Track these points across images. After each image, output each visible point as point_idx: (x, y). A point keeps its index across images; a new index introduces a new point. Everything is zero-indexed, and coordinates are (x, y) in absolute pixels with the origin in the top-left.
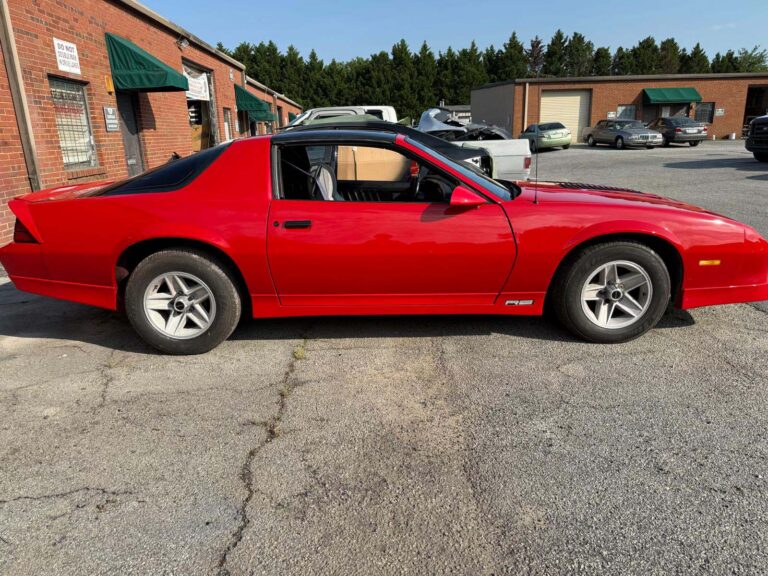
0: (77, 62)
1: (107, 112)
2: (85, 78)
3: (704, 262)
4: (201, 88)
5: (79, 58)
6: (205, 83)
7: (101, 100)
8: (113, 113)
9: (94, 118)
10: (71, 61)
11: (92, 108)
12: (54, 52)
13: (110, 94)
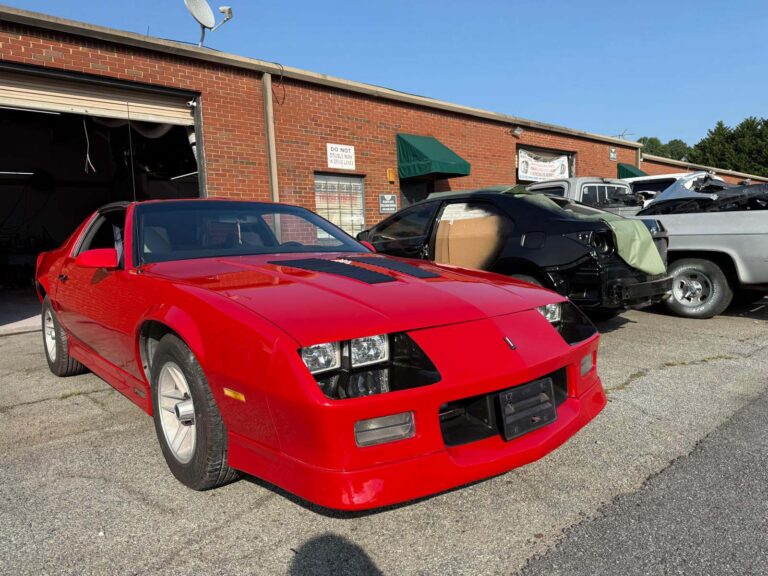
0: (353, 160)
1: (383, 198)
2: (360, 172)
3: (228, 392)
4: (554, 171)
5: (356, 157)
6: (563, 165)
7: (378, 189)
8: (392, 199)
9: (366, 203)
10: (345, 160)
11: (366, 195)
12: (326, 154)
13: (392, 183)
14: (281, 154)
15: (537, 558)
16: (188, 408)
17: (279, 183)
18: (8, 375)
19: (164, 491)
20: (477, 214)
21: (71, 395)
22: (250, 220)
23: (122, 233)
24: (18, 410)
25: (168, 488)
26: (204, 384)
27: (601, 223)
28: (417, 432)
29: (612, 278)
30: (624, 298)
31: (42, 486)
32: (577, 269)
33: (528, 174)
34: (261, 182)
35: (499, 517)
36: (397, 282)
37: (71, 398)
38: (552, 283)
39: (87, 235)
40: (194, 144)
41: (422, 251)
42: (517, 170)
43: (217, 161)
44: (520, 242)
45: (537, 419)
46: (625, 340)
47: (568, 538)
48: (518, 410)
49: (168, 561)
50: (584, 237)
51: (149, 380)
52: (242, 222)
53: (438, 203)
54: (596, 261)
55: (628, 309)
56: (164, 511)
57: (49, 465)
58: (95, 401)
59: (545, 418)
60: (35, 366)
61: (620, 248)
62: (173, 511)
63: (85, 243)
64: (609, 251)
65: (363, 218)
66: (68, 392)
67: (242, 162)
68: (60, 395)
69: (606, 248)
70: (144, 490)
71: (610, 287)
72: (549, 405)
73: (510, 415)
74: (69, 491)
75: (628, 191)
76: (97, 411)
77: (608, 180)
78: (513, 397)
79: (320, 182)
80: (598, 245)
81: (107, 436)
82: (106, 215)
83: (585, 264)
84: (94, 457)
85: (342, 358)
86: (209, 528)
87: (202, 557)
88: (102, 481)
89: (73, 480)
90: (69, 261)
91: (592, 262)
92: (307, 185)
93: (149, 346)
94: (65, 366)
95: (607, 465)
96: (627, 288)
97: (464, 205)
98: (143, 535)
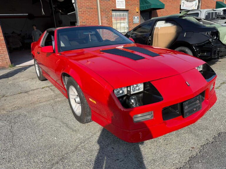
1: (135, 18)
2: (127, 9)
3: (90, 100)
4: (193, 5)
5: (126, 4)
6: (196, 3)
7: (133, 15)
8: (138, 18)
9: (129, 20)
10: (122, 5)
11: (129, 17)
12: (116, 3)
13: (137, 12)
14: (101, 4)
15: (193, 157)
16: (78, 100)
17: (101, 15)
18: (27, 80)
19: (73, 123)
20: (169, 25)
21: (45, 87)
22: (93, 33)
23: (54, 38)
24: (31, 92)
25: (74, 122)
26: (83, 94)
27: (214, 28)
28: (154, 117)
29: (216, 48)
30: (220, 55)
31: (39, 120)
32: (204, 45)
33: (184, 7)
34: (95, 15)
35: (179, 139)
36: (145, 59)
37: (45, 88)
38: (194, 50)
39: (44, 39)
40: (74, 3)
41: (149, 39)
42: (180, 5)
43: (81, 9)
44: (184, 35)
45: (195, 109)
46: (217, 69)
47: (203, 150)
48: (189, 107)
49: (75, 149)
50: (207, 33)
51: (66, 89)
52: (91, 34)
53: (155, 21)
54: (211, 42)
55: (220, 59)
56: (73, 131)
57: (40, 113)
58: (52, 90)
59: (198, 109)
60: (34, 77)
61: (220, 37)
62: (75, 131)
63: (44, 41)
64: (216, 38)
65: (128, 25)
66: (44, 86)
67: (89, 8)
68: (42, 87)
69: (215, 38)
70: (67, 123)
71: (215, 51)
72: (199, 104)
73: (186, 109)
74: (46, 122)
75: (222, 14)
76: (52, 93)
77: (215, 9)
78: (188, 103)
79: (114, 13)
80: (212, 36)
81: (55, 103)
82: (49, 32)
83: (207, 43)
84: (53, 110)
85: (128, 91)
86: (87, 138)
87: (85, 149)
88: (55, 119)
89: (47, 118)
90: (39, 47)
91: (210, 43)
92: (110, 15)
93: (65, 78)
94: (42, 78)
95: (215, 120)
96: (221, 52)
97: (164, 22)
98: (68, 139)
